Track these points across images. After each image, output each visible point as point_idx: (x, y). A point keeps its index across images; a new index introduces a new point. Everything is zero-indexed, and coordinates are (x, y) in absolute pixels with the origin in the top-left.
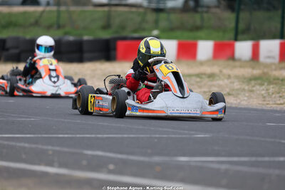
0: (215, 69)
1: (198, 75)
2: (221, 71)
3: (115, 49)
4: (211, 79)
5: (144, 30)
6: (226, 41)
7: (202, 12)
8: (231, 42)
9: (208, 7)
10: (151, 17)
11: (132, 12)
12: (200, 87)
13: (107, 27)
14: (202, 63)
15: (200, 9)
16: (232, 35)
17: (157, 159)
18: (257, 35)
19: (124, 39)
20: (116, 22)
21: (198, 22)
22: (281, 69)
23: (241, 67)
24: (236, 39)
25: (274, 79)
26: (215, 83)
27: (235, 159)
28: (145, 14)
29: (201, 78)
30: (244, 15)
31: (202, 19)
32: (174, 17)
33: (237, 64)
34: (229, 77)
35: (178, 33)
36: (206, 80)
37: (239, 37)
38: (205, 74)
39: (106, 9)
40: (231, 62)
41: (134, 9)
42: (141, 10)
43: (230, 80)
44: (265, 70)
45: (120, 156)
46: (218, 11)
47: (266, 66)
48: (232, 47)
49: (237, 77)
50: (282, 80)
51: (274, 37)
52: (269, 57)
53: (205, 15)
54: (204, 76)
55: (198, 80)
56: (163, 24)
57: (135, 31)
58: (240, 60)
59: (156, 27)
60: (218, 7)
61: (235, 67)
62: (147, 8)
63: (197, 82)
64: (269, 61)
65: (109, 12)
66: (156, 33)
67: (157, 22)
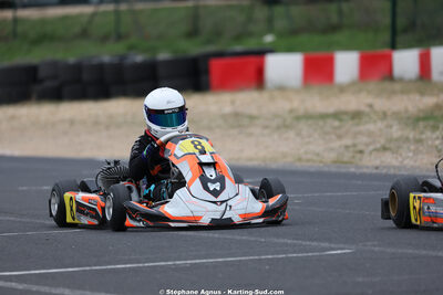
1: (337, 115)
2: (371, 106)
3: (207, 72)
4: (356, 121)
8: (386, 51)
12: (340, 137)
16: (386, 36)
19: (220, 55)
21: (335, 19)
23: (403, 92)
24: (394, 46)
26: (362, 128)
29: (341, 120)
31: (340, 13)
32: (297, 12)
33: (397, 87)
34: (384, 115)
36: (349, 124)
38: (346, 113)
40: (387, 85)
43: (385, 123)
48: (388, 60)
49: (396, 115)
53: (345, 6)
54: (345, 117)
55: (336, 123)
56: (280, 24)
58: (401, 80)
61: (394, 92)
63: (335, 128)
66: (269, 39)
67: (270, 21)
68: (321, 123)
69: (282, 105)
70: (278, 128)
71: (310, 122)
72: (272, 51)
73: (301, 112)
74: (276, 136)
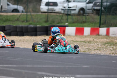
0: (91, 39)
2: (94, 40)
3: (50, 31)
4: (90, 43)
5: (62, 23)
6: (96, 28)
7: (86, 15)
8: (98, 28)
9: (88, 13)
10: (65, 17)
11: (57, 15)
12: (85, 46)
13: (47, 21)
14: (86, 37)
16: (98, 25)
18: (108, 25)
19: (54, 26)
20: (50, 19)
21: (84, 20)
24: (100, 27)
26: (91, 45)
28: (63, 16)
29: (85, 43)
30: (103, 17)
33: (100, 37)
34: (97, 42)
35: (76, 24)
36: (87, 44)
38: (87, 41)
40: (98, 36)
42: (61, 14)
43: (97, 44)
44: (112, 40)
46: (92, 15)
47: (112, 38)
49: (100, 42)
52: (113, 34)
53: (87, 17)
55: (84, 43)
56: (70, 20)
57: (58, 23)
58: (101, 35)
60: (93, 13)
61: (99, 38)
64: (113, 36)
65: (48, 15)
66: (67, 24)
67: (67, 19)
68: (80, 43)
71: (77, 43)
72: (67, 26)
73: (75, 41)
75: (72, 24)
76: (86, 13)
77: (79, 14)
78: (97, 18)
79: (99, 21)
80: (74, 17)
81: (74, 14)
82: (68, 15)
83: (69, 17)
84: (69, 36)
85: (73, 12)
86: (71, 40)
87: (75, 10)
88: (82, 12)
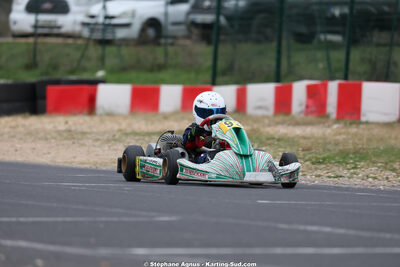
3: (44, 98)
5: (85, 70)
6: (200, 86)
7: (166, 44)
8: (208, 86)
9: (175, 37)
10: (94, 52)
11: (67, 45)
13: (32, 65)
14: (166, 117)
15: (163, 41)
16: (208, 76)
17: (103, 251)
18: (242, 77)
19: (57, 82)
20: (45, 58)
21: (161, 60)
22: (278, 124)
24: (214, 84)
25: (268, 139)
27: (213, 251)
28: (86, 47)
30: (225, 49)
31: (166, 54)
32: (127, 52)
35: (133, 75)
37: (219, 79)
39: (31, 40)
41: (70, 41)
42: (80, 42)
44: (255, 126)
45: (52, 248)
46: (188, 42)
47: (257, 119)
50: (278, 140)
51: (266, 80)
52: (260, 108)
53: (171, 49)
56: (111, 61)
57: (72, 72)
59: (102, 66)
60: (188, 37)
62: (89, 39)
64: (260, 113)
65: (35, 44)
66: (100, 74)
67: (102, 59)
68: (147, 139)
69: (111, 126)
70: (108, 141)
71: (137, 138)
72: (103, 81)
73: (129, 130)
74: (106, 147)
75: (117, 75)
76: (167, 37)
77: (142, 40)
78: (204, 51)
79: (209, 63)
80: (125, 51)
81: (125, 41)
82: (105, 43)
83: (110, 50)
84: (110, 114)
85: (121, 34)
86: (116, 127)
87: (127, 25)
88: (151, 32)
